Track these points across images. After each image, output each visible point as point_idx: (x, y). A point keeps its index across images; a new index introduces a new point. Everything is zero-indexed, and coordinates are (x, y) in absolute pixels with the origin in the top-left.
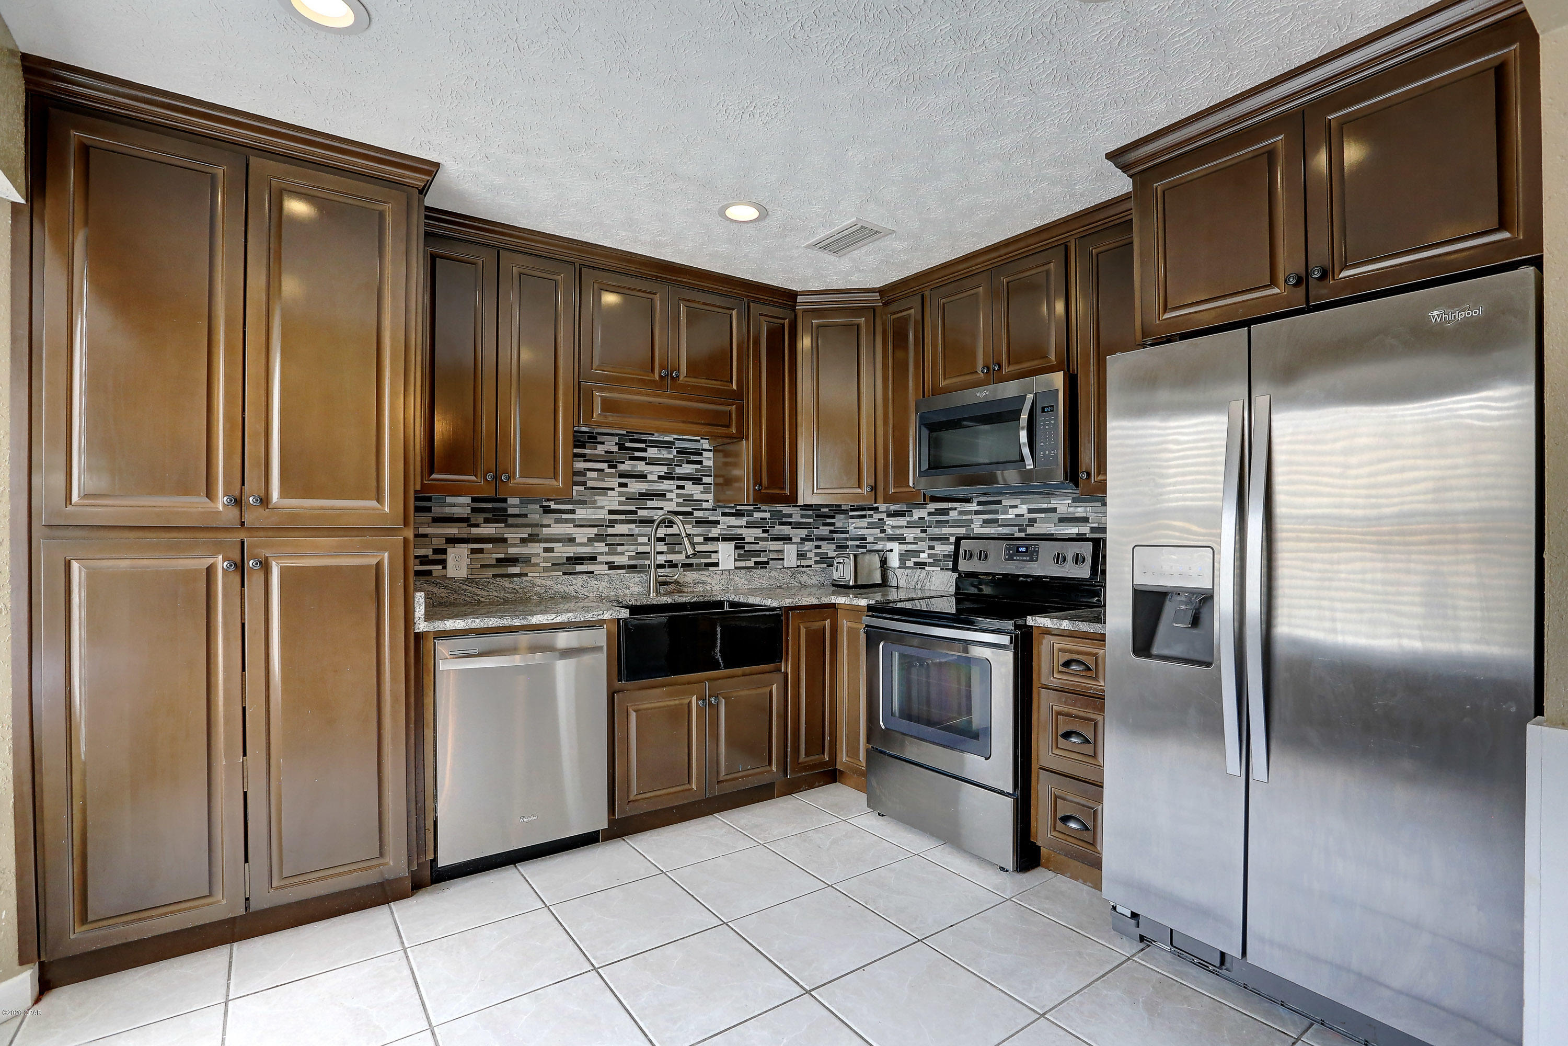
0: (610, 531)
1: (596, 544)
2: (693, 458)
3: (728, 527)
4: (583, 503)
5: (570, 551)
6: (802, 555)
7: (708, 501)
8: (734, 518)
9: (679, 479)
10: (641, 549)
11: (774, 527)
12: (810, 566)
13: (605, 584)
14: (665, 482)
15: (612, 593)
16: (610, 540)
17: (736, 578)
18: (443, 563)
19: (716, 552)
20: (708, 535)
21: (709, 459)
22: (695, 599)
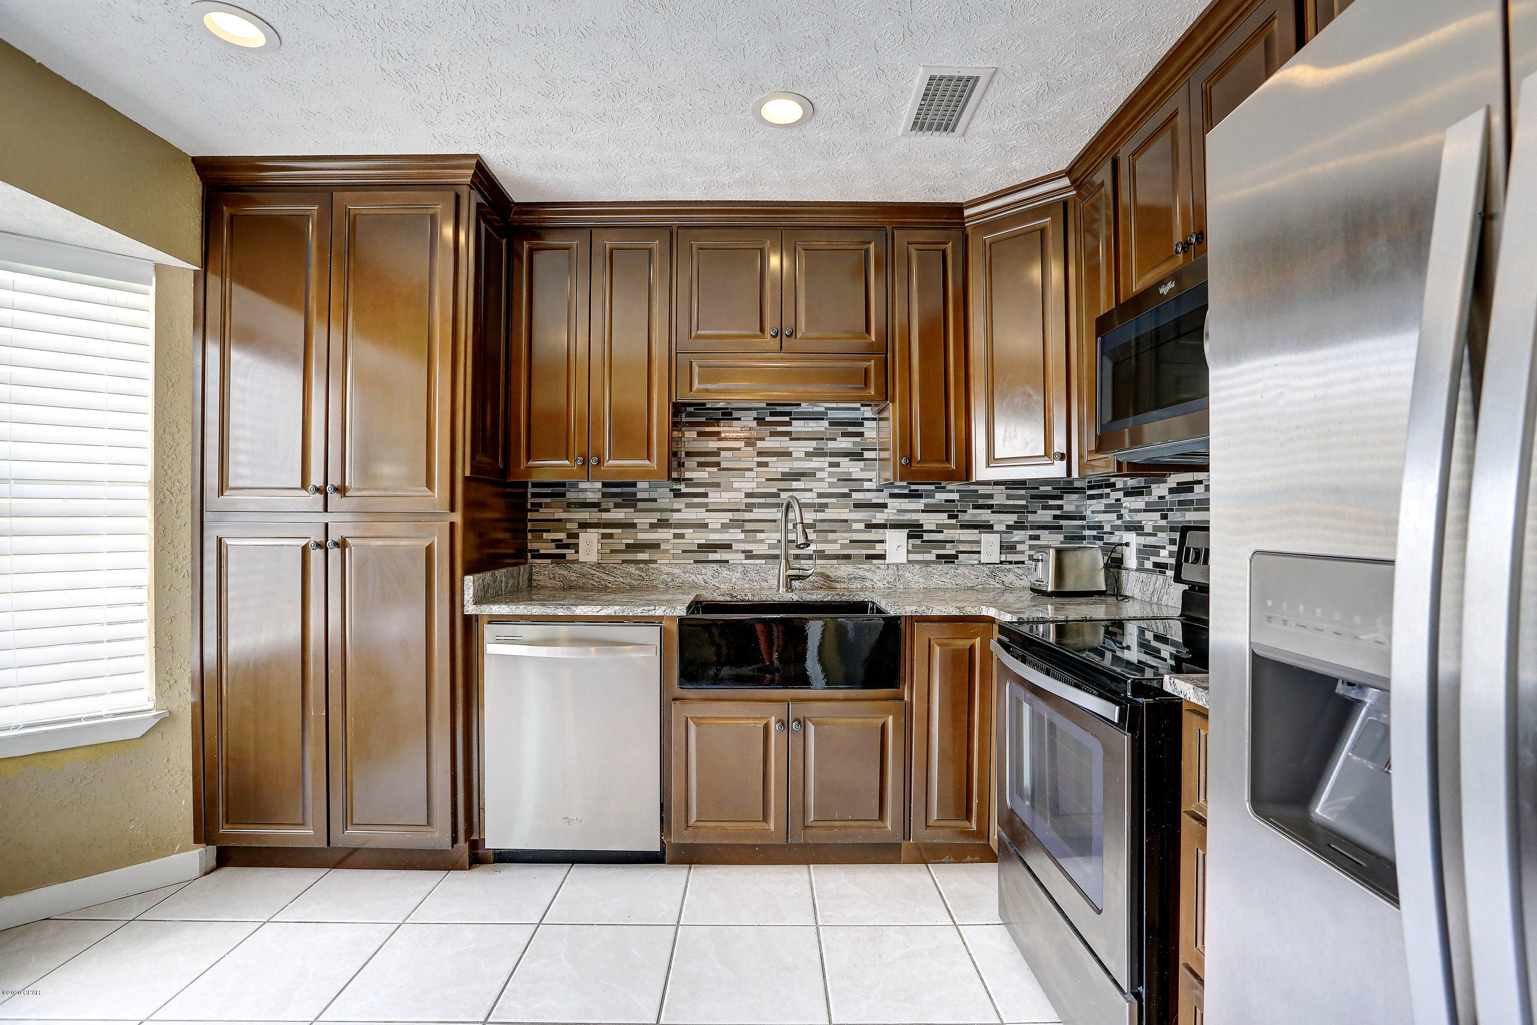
0: (747, 516)
1: (731, 530)
2: (851, 429)
3: (899, 511)
4: (717, 485)
5: (701, 537)
6: (1008, 548)
7: (870, 480)
8: (907, 500)
9: (833, 455)
11: (966, 511)
12: (1023, 563)
13: (739, 575)
14: (814, 459)
15: (747, 586)
16: (748, 526)
17: (907, 574)
19: (882, 542)
20: (871, 521)
21: (872, 429)
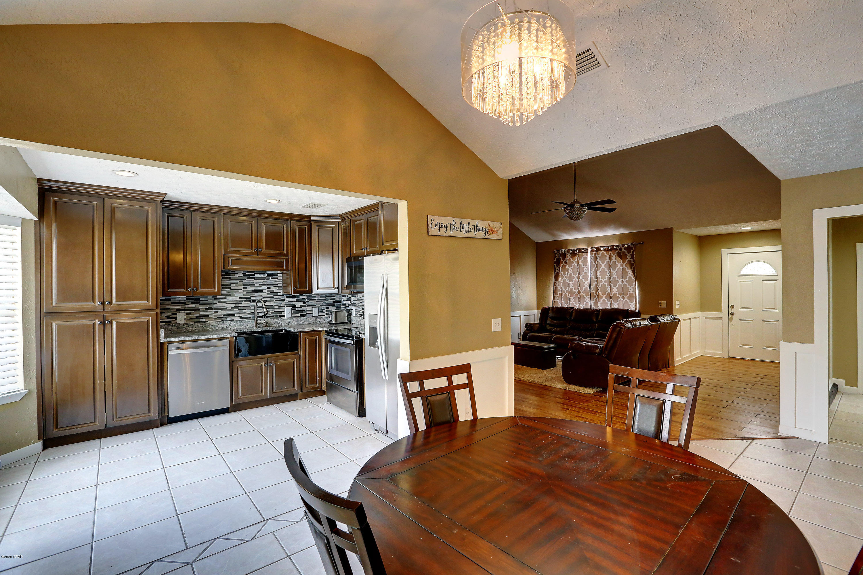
0: (240, 305)
1: (234, 310)
2: (274, 277)
3: (289, 302)
4: (230, 295)
5: (224, 312)
6: (320, 311)
7: (280, 292)
8: (291, 298)
9: (268, 285)
10: (253, 311)
11: (308, 301)
12: (325, 316)
14: (262, 286)
15: (241, 327)
16: (240, 308)
17: (292, 321)
18: (176, 318)
19: (284, 311)
20: (280, 305)
21: (281, 277)
22: (273, 329)
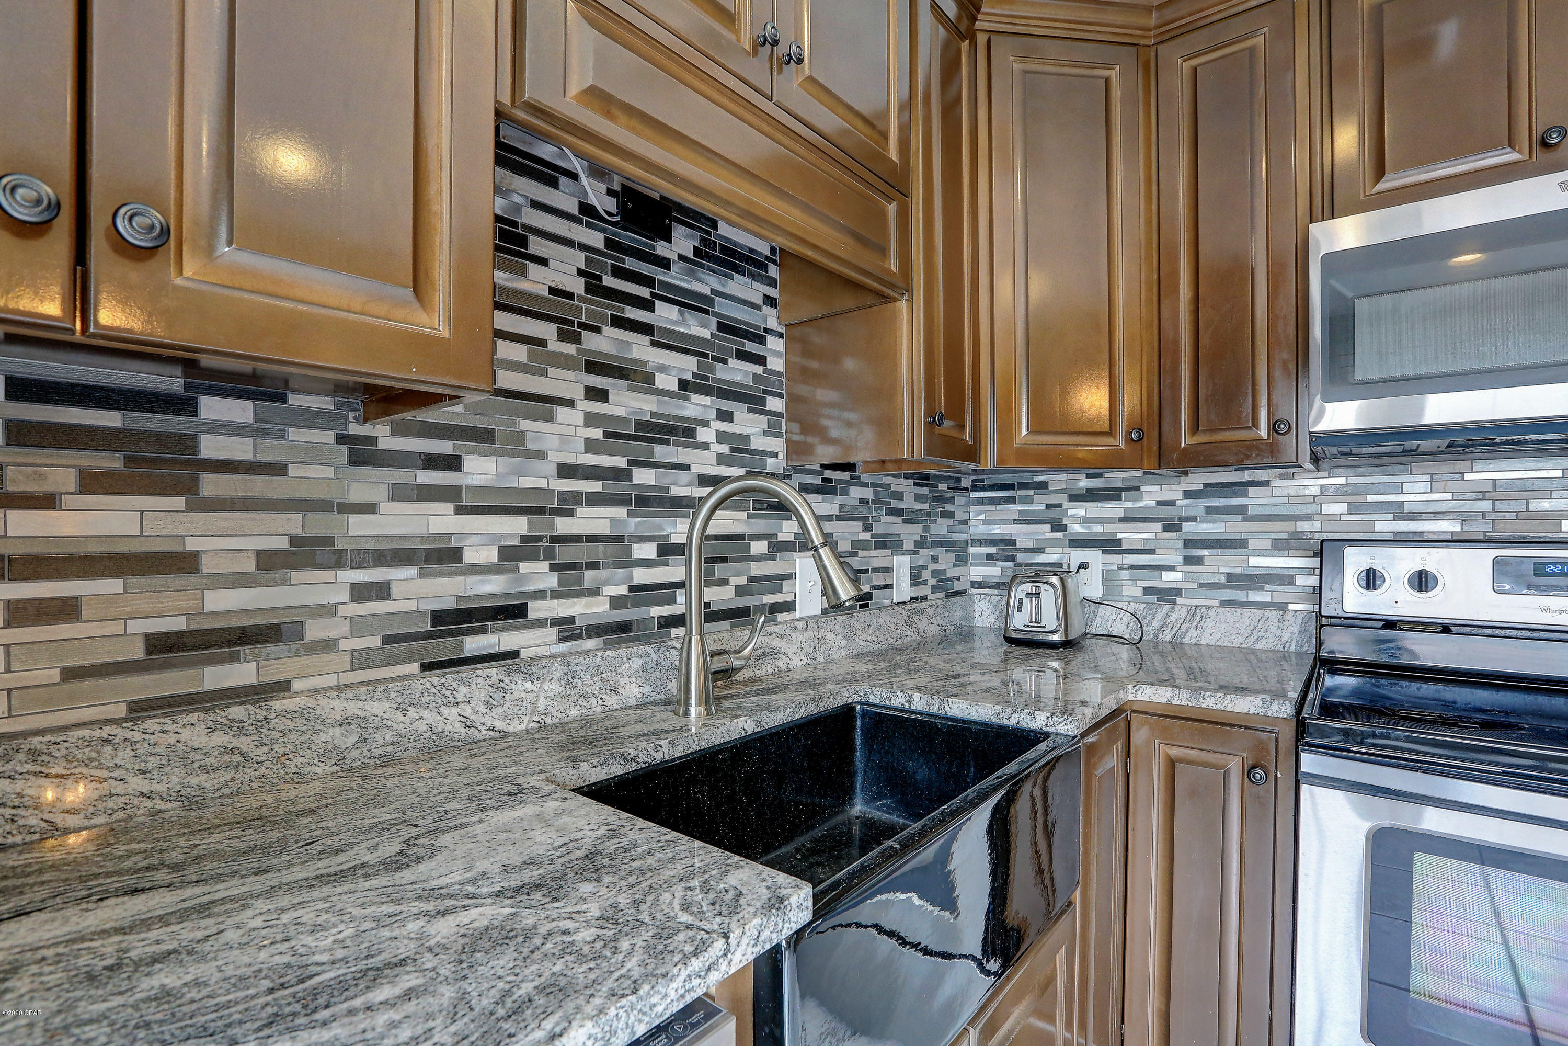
0: (564, 526)
1: (523, 565)
2: (748, 346)
4: (486, 436)
5: (445, 592)
6: (916, 576)
7: (775, 455)
9: (722, 393)
10: (641, 576)
11: (880, 519)
12: (927, 598)
13: (554, 687)
14: (694, 397)
15: (574, 712)
16: (564, 553)
17: (830, 636)
19: (790, 577)
20: (775, 536)
21: (777, 354)
22: (802, 710)
